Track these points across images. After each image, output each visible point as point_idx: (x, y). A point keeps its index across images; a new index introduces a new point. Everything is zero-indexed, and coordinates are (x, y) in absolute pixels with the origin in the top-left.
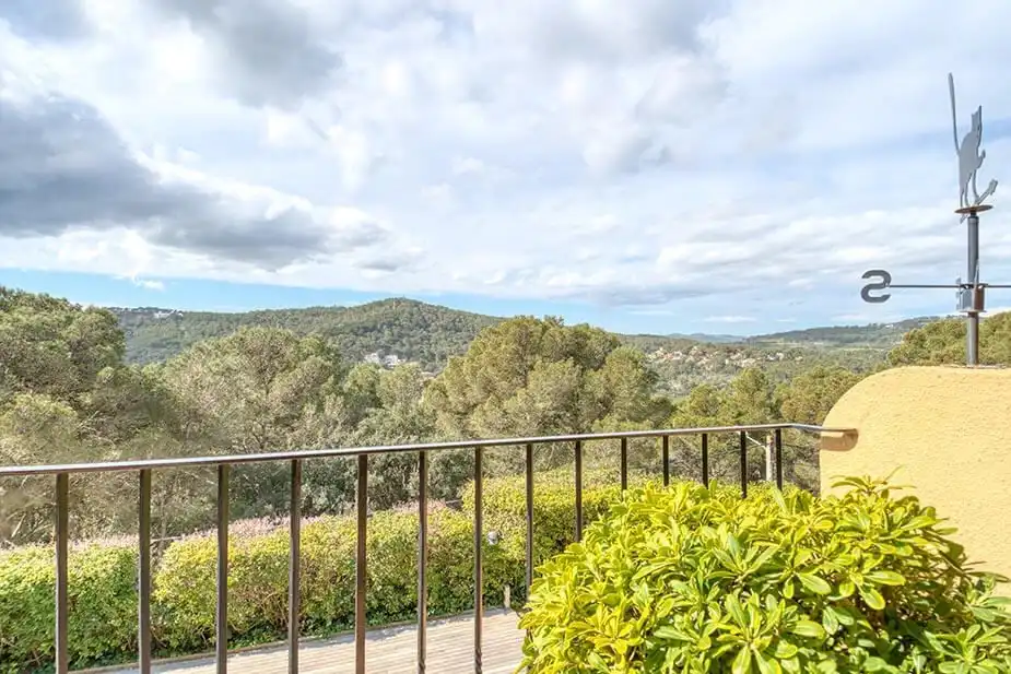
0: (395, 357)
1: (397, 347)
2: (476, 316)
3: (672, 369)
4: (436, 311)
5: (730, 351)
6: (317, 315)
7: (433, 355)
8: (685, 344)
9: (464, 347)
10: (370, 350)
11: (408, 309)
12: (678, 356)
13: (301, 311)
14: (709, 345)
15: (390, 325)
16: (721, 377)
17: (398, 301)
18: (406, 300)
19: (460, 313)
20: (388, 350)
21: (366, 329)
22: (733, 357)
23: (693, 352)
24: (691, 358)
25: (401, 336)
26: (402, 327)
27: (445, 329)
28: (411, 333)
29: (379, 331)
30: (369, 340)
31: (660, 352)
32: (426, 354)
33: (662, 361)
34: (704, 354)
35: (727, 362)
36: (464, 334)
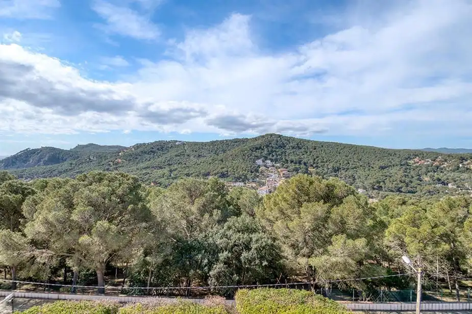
0: (270, 161)
1: (270, 157)
2: (309, 141)
3: (424, 170)
4: (289, 139)
5: (462, 159)
6: (236, 142)
7: (287, 161)
8: (433, 155)
9: (302, 157)
10: (258, 158)
11: (275, 139)
12: (429, 162)
13: (230, 140)
14: (449, 156)
15: (267, 146)
16: (457, 174)
17: (271, 135)
18: (275, 135)
19: (301, 140)
20: (266, 158)
21: (257, 149)
22: (465, 163)
23: (438, 160)
24: (436, 163)
25: (272, 151)
26: (273, 147)
27: (293, 148)
28: (277, 150)
29: (263, 149)
30: (258, 153)
31: (416, 160)
32: (284, 160)
33: (417, 164)
34: (446, 161)
35: (461, 165)
36: (303, 150)
